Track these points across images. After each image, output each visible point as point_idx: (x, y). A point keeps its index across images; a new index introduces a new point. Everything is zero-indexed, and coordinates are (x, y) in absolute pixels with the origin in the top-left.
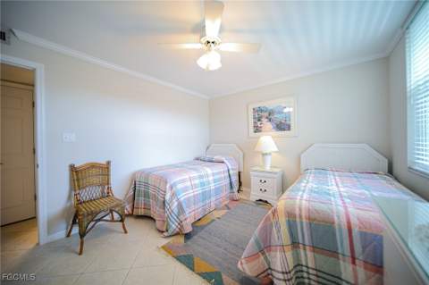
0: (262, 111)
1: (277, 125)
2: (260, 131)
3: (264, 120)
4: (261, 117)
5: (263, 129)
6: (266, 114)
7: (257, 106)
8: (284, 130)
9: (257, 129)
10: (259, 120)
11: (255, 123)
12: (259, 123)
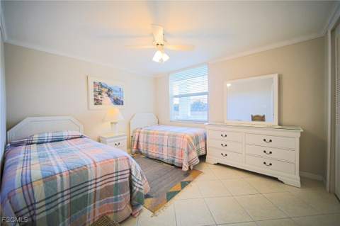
0: (102, 86)
1: (115, 101)
2: (101, 104)
3: (104, 95)
4: (102, 91)
5: (103, 102)
6: (106, 90)
7: (97, 81)
8: (119, 104)
9: (97, 102)
10: (100, 94)
11: (95, 96)
12: (99, 96)
